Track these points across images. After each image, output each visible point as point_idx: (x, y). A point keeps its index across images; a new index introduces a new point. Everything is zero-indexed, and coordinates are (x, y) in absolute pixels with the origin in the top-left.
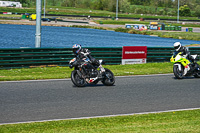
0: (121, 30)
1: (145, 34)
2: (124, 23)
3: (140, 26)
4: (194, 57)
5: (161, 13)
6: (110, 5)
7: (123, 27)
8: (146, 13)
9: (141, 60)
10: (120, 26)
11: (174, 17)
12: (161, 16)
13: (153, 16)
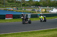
0: (5, 10)
1: (12, 11)
2: (6, 8)
3: (11, 8)
4: (45, 16)
5: (17, 5)
6: (2, 3)
7: (6, 9)
8: (12, 5)
9: (11, 18)
10: (5, 9)
11: (20, 6)
12: (17, 6)
13: (14, 6)
